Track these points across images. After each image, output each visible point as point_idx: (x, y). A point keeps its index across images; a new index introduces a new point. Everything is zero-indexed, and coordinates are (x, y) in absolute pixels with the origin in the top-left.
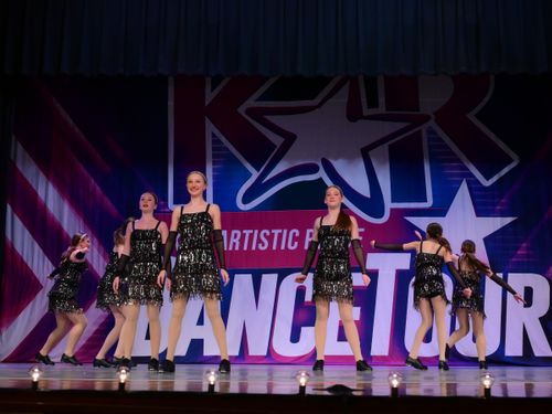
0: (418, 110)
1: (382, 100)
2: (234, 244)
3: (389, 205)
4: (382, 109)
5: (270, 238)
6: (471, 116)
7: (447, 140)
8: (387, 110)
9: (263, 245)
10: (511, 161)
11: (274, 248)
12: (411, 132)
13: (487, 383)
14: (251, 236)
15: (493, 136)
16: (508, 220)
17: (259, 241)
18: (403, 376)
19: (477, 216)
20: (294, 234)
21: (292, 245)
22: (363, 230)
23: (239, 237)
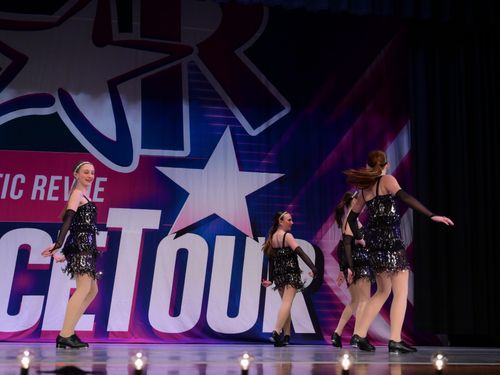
0: (180, 41)
1: (136, 23)
3: (138, 151)
4: (135, 35)
6: (240, 52)
7: (211, 79)
8: (142, 36)
10: (282, 108)
12: (168, 66)
13: (245, 363)
15: (263, 79)
16: (275, 176)
18: (146, 355)
19: (240, 170)
20: (19, 180)
21: (16, 193)
22: (105, 179)
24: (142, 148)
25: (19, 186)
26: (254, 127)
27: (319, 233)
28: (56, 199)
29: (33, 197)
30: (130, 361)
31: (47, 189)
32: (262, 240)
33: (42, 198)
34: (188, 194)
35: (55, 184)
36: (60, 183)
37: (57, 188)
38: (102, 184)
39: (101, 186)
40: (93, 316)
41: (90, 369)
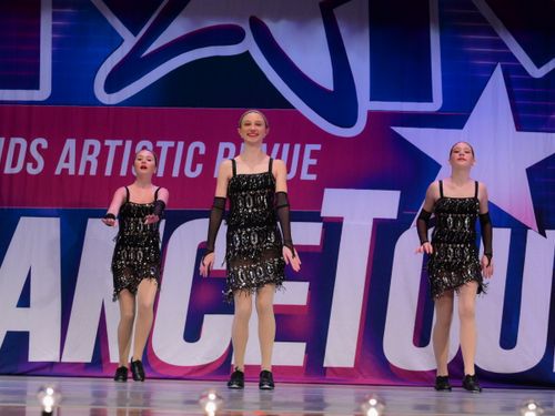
2: (89, 164)
11: (160, 173)
19: (517, 130)
20: (197, 149)
21: (193, 169)
22: (318, 147)
23: (97, 151)
24: (371, 100)
25: (197, 158)
26: (539, 66)
30: (359, 410)
32: (552, 234)
34: (440, 166)
38: (314, 154)
39: (312, 157)
40: (305, 344)
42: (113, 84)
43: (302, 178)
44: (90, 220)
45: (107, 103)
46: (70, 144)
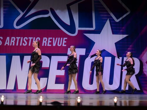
2: (12, 43)
3: (77, 28)
5: (28, 41)
9: (25, 44)
10: (127, 12)
11: (30, 45)
13: (115, 100)
14: (20, 40)
16: (125, 36)
17: (23, 42)
18: (81, 97)
19: (113, 34)
20: (38, 39)
22: (66, 38)
23: (14, 40)
24: (79, 27)
26: (118, 19)
27: (141, 55)
28: (50, 45)
29: (43, 45)
30: (76, 99)
31: (47, 42)
32: (121, 58)
33: (46, 45)
34: (95, 43)
35: (50, 41)
36: (51, 40)
37: (51, 42)
38: (65, 40)
39: (65, 41)
40: (64, 84)
41: (63, 102)
42: (18, 24)
43: (63, 46)
44: (13, 56)
45: (16, 28)
46: (8, 38)
